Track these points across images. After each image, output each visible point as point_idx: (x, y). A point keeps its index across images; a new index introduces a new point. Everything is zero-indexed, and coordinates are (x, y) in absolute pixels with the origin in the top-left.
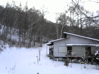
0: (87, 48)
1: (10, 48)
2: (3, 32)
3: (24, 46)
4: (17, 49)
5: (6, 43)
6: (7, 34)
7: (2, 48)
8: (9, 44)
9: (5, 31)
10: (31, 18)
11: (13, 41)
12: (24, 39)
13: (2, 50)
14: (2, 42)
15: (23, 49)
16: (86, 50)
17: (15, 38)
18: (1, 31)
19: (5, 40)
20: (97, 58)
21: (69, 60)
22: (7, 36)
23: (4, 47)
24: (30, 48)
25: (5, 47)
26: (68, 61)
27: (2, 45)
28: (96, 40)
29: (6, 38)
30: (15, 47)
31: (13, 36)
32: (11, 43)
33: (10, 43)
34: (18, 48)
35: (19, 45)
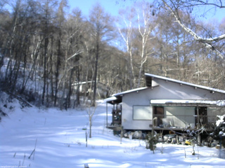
0: (198, 110)
1: (24, 109)
2: (6, 74)
3: (55, 106)
4: (39, 112)
5: (15, 97)
6: (16, 78)
7: (6, 110)
8: (20, 99)
9: (11, 72)
10: (71, 42)
11: (31, 93)
12: (54, 89)
13: (4, 114)
14: (5, 96)
15: (53, 111)
16: (196, 114)
17: (33, 86)
18: (4, 71)
19: (12, 91)
20: (220, 133)
21: (158, 138)
22: (15, 81)
23: (9, 106)
24: (68, 110)
25: (11, 108)
26: (154, 138)
27: (5, 103)
28: (218, 90)
29: (14, 88)
30: (34, 106)
31: (31, 82)
32: (26, 98)
33: (24, 99)
34: (41, 110)
35: (43, 103)
